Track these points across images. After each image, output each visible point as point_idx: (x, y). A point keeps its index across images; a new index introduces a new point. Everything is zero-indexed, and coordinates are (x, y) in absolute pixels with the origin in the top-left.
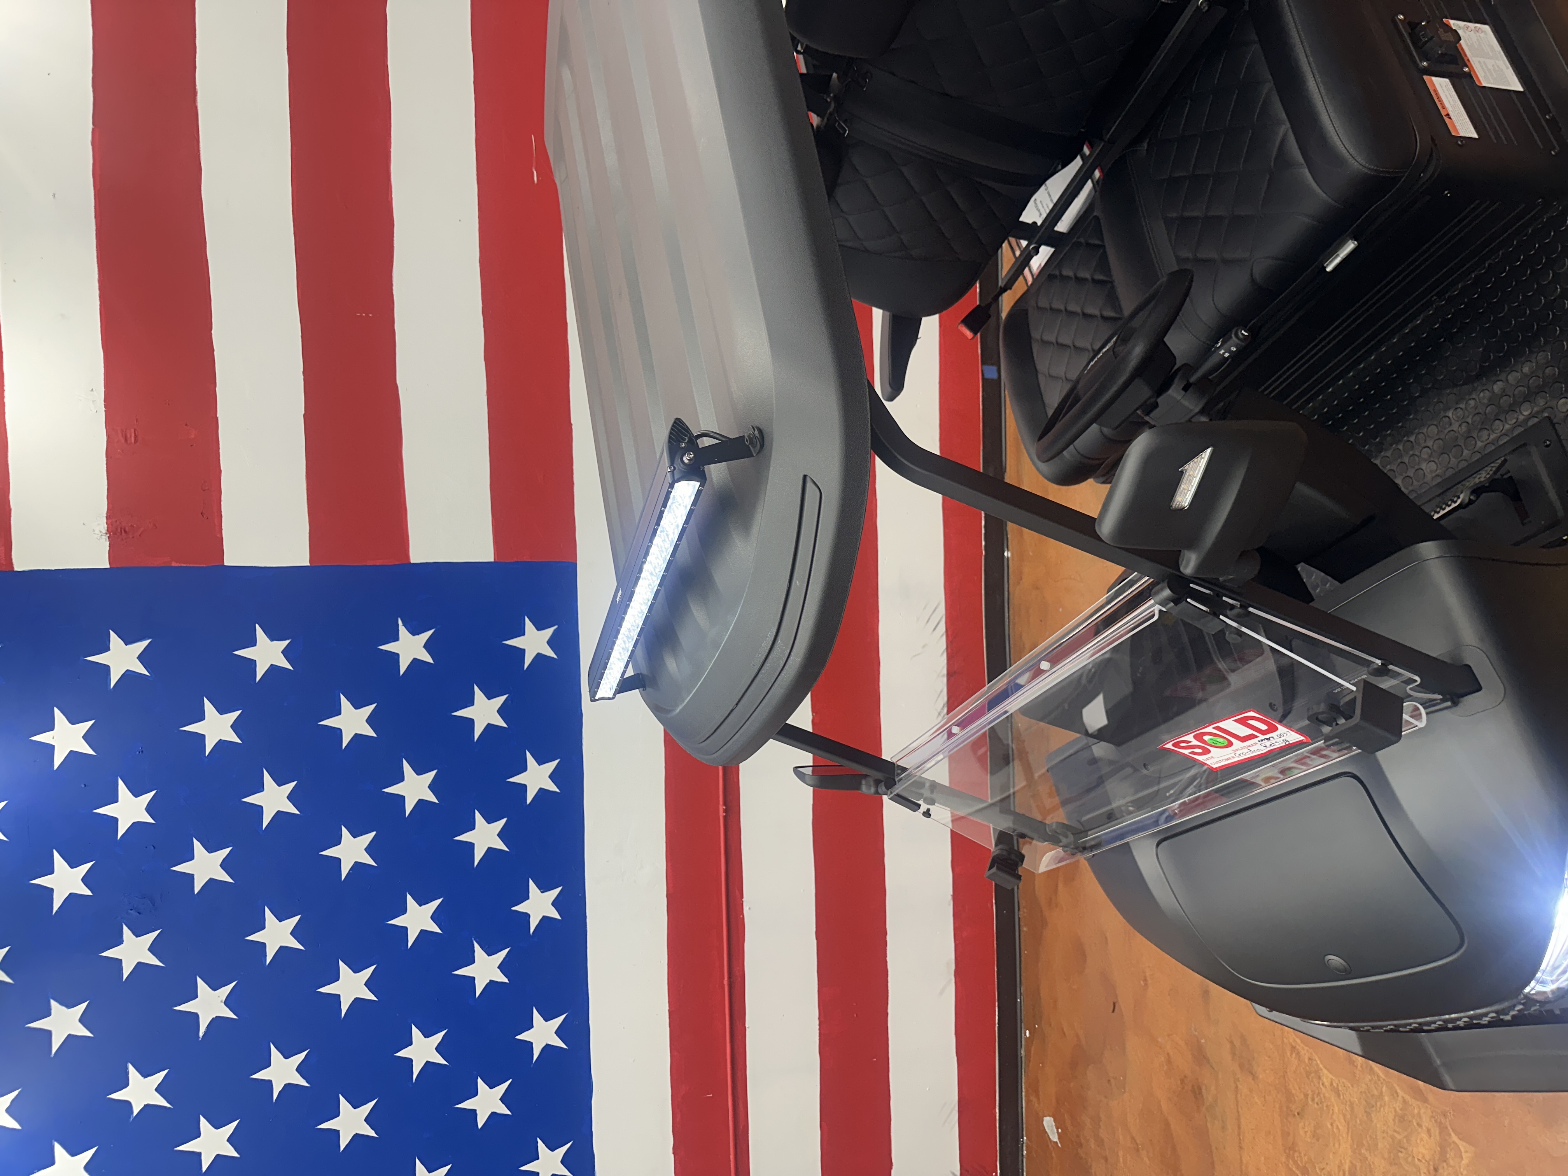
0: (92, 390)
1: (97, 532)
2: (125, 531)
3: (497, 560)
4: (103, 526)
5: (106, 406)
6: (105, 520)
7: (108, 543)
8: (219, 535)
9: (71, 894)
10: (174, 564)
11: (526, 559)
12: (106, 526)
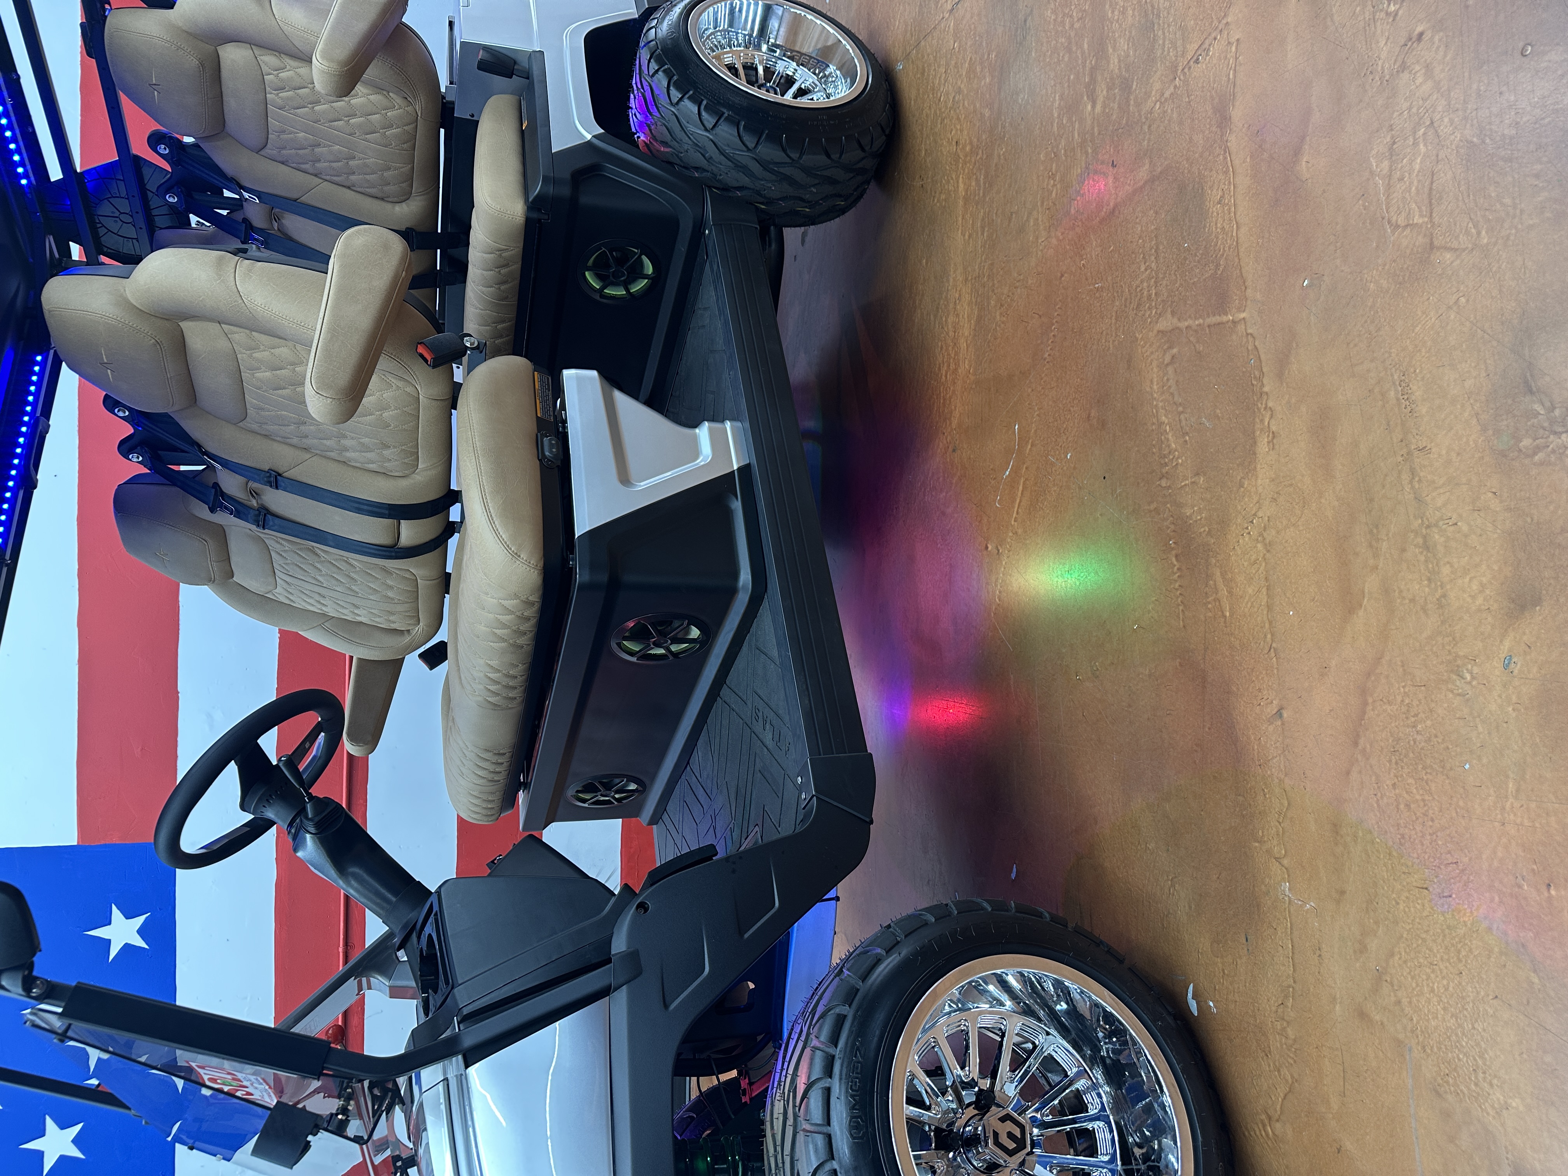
3: (81, 844)
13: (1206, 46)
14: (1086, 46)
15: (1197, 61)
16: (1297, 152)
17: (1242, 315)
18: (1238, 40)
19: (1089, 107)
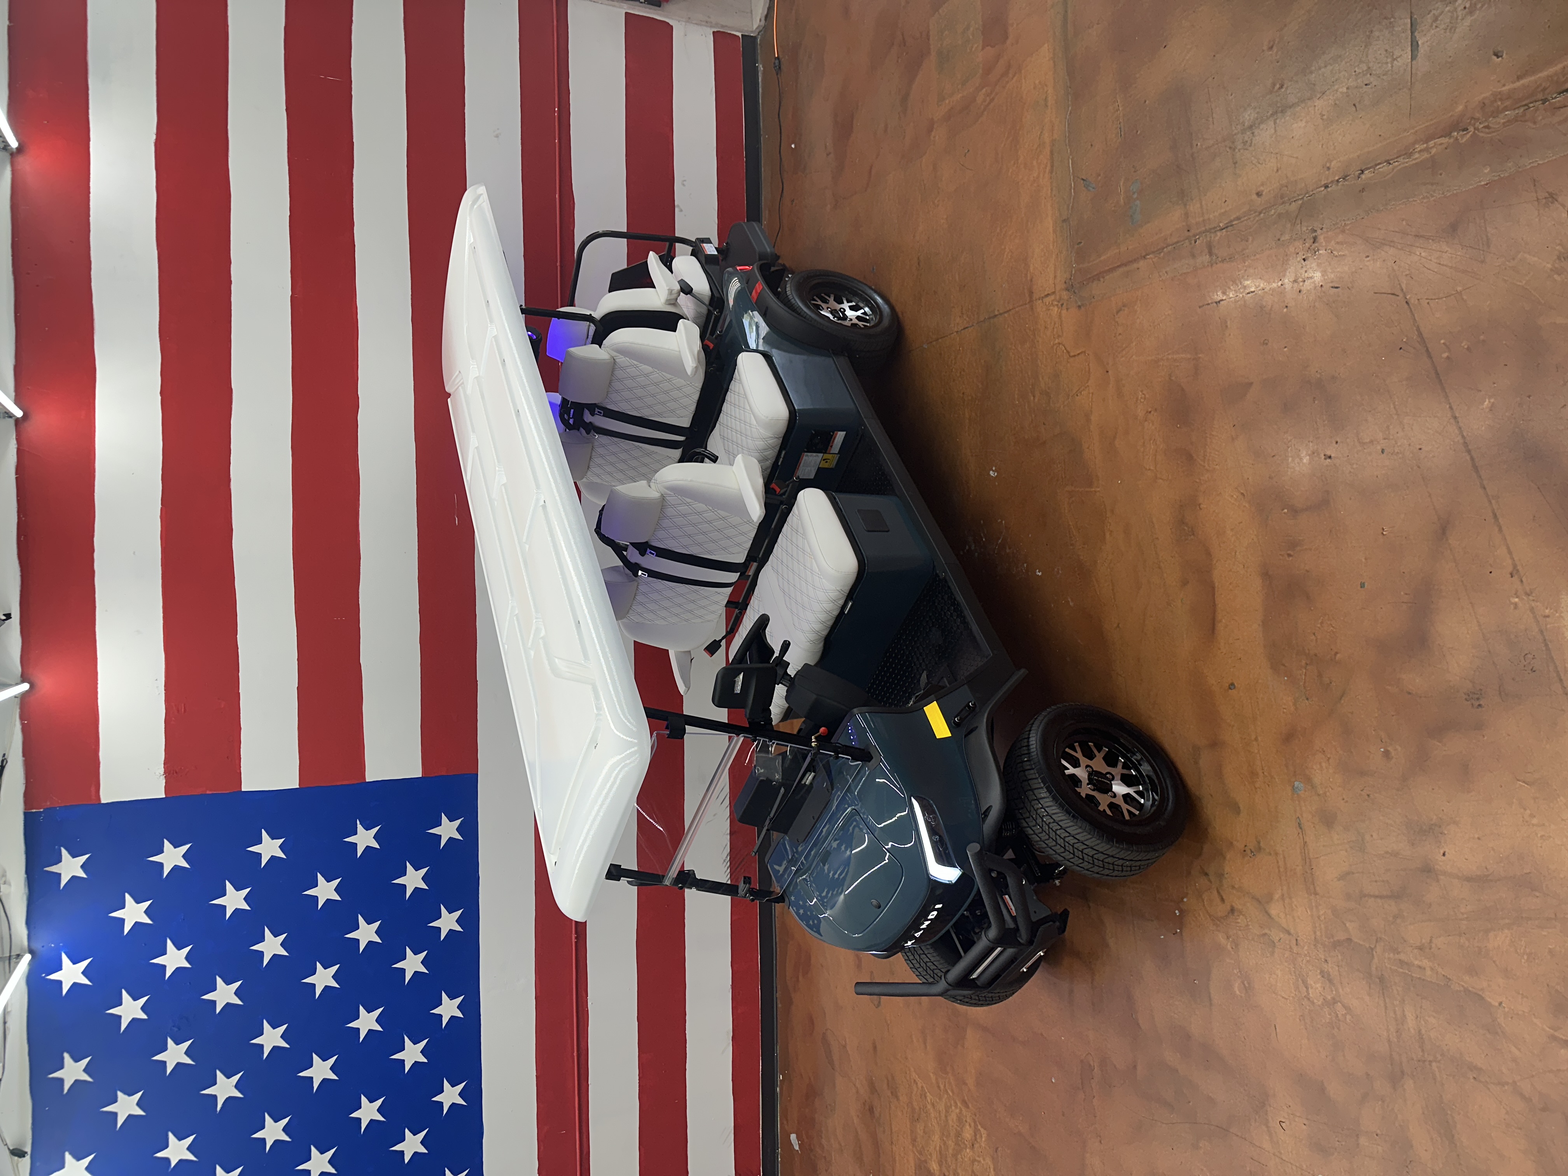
0: (156, 680)
1: (157, 774)
2: (176, 773)
3: (423, 776)
4: (162, 770)
5: (165, 690)
6: (163, 766)
7: (164, 781)
8: (238, 771)
9: (133, 1019)
10: (208, 792)
11: (444, 773)
12: (163, 769)
13: (1081, 390)
14: (1029, 374)
15: (1077, 395)
16: (1115, 438)
17: (1098, 489)
18: (1092, 393)
19: (1032, 398)
